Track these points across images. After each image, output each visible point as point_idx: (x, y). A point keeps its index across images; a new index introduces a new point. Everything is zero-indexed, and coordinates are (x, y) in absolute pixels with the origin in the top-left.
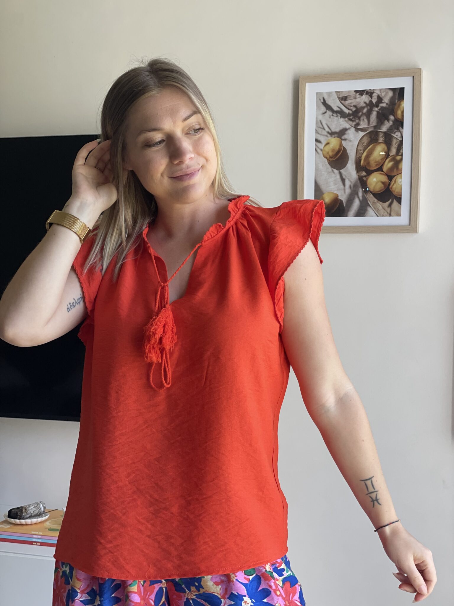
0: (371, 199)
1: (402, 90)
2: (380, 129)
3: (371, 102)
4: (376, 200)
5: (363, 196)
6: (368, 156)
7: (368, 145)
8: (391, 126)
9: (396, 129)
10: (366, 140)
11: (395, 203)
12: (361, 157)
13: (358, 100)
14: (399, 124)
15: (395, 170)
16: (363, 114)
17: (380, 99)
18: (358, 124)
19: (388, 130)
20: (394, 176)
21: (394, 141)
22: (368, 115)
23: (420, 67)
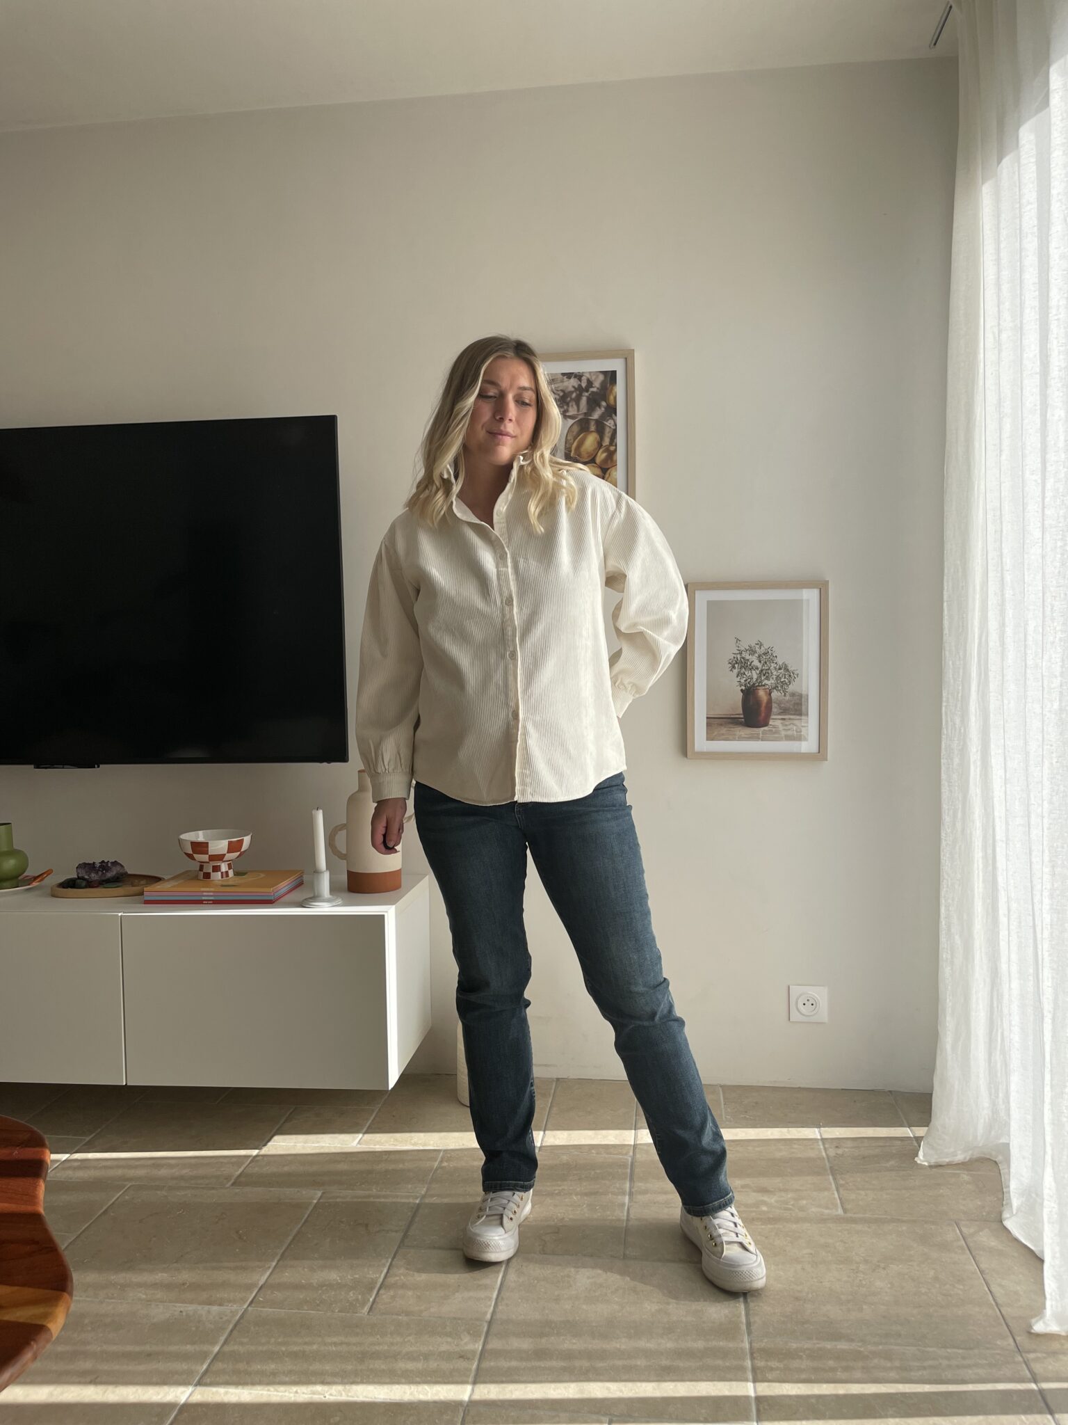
1: (614, 373)
2: (591, 416)
3: (580, 386)
6: (579, 447)
7: (578, 435)
8: (603, 413)
9: (608, 416)
10: (576, 429)
12: (570, 448)
13: (566, 384)
14: (612, 410)
15: (609, 462)
16: (572, 399)
17: (590, 383)
18: (567, 411)
19: (600, 417)
20: (609, 468)
21: (607, 430)
22: (578, 401)
23: (632, 348)
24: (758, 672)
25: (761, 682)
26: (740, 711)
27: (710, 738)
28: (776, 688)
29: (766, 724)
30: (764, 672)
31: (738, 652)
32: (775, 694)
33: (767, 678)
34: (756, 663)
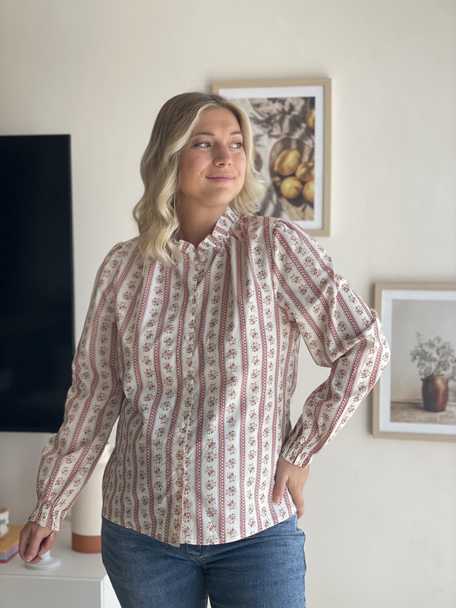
0: (285, 203)
1: (313, 99)
2: (292, 136)
3: (283, 110)
4: (289, 205)
5: (278, 201)
6: (281, 162)
7: (281, 152)
8: (303, 134)
9: (308, 136)
10: (279, 147)
11: (308, 208)
12: (274, 163)
13: (271, 108)
14: (310, 131)
15: (308, 176)
16: (276, 121)
17: (292, 108)
18: (271, 131)
19: (300, 137)
20: (307, 182)
21: (307, 148)
22: (281, 122)
23: (330, 77)
24: (437, 363)
25: (439, 372)
26: (419, 396)
27: (394, 419)
28: (452, 378)
29: (442, 409)
30: (442, 363)
31: (417, 345)
32: (451, 384)
33: (445, 369)
34: (435, 355)
